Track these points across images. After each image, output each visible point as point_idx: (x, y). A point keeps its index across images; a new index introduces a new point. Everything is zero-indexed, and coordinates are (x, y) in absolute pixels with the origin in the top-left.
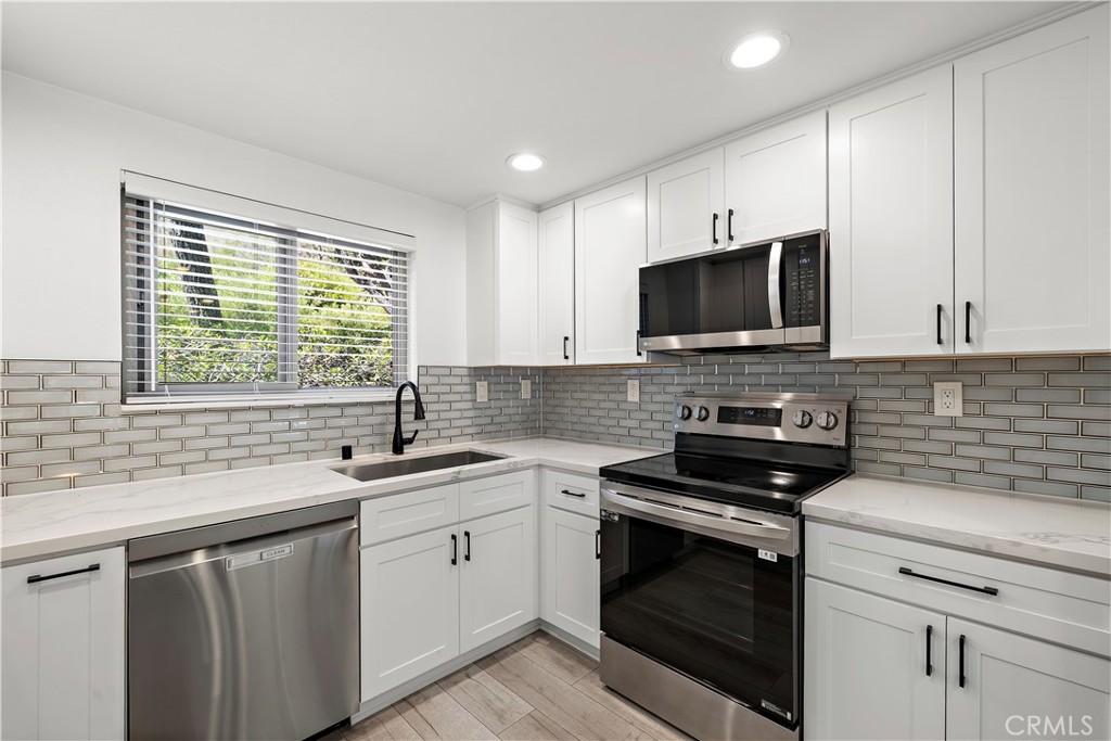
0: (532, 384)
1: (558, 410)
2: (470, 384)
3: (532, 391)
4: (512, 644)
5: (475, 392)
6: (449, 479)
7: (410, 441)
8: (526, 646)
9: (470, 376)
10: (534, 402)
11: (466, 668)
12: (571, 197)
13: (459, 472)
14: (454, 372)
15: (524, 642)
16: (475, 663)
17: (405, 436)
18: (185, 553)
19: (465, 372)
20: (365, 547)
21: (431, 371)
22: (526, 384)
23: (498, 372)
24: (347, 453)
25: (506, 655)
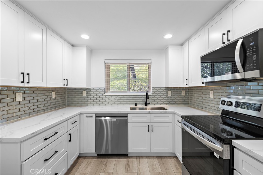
0: (186, 91)
1: (193, 99)
2: (166, 91)
3: (186, 93)
4: (167, 156)
5: (167, 93)
6: (147, 113)
7: (149, 104)
8: (170, 158)
9: (166, 89)
10: (187, 96)
11: (154, 156)
12: (188, 40)
13: (150, 111)
14: (161, 88)
15: (171, 157)
16: (156, 156)
17: (148, 102)
18: (101, 117)
19: (165, 88)
20: (129, 123)
21: (155, 88)
22: (184, 92)
23: (174, 89)
24: (136, 105)
25: (164, 158)
